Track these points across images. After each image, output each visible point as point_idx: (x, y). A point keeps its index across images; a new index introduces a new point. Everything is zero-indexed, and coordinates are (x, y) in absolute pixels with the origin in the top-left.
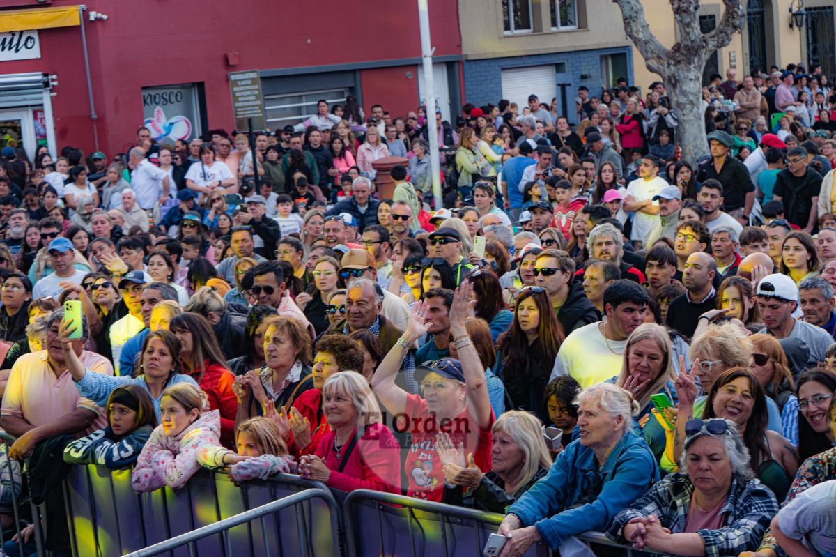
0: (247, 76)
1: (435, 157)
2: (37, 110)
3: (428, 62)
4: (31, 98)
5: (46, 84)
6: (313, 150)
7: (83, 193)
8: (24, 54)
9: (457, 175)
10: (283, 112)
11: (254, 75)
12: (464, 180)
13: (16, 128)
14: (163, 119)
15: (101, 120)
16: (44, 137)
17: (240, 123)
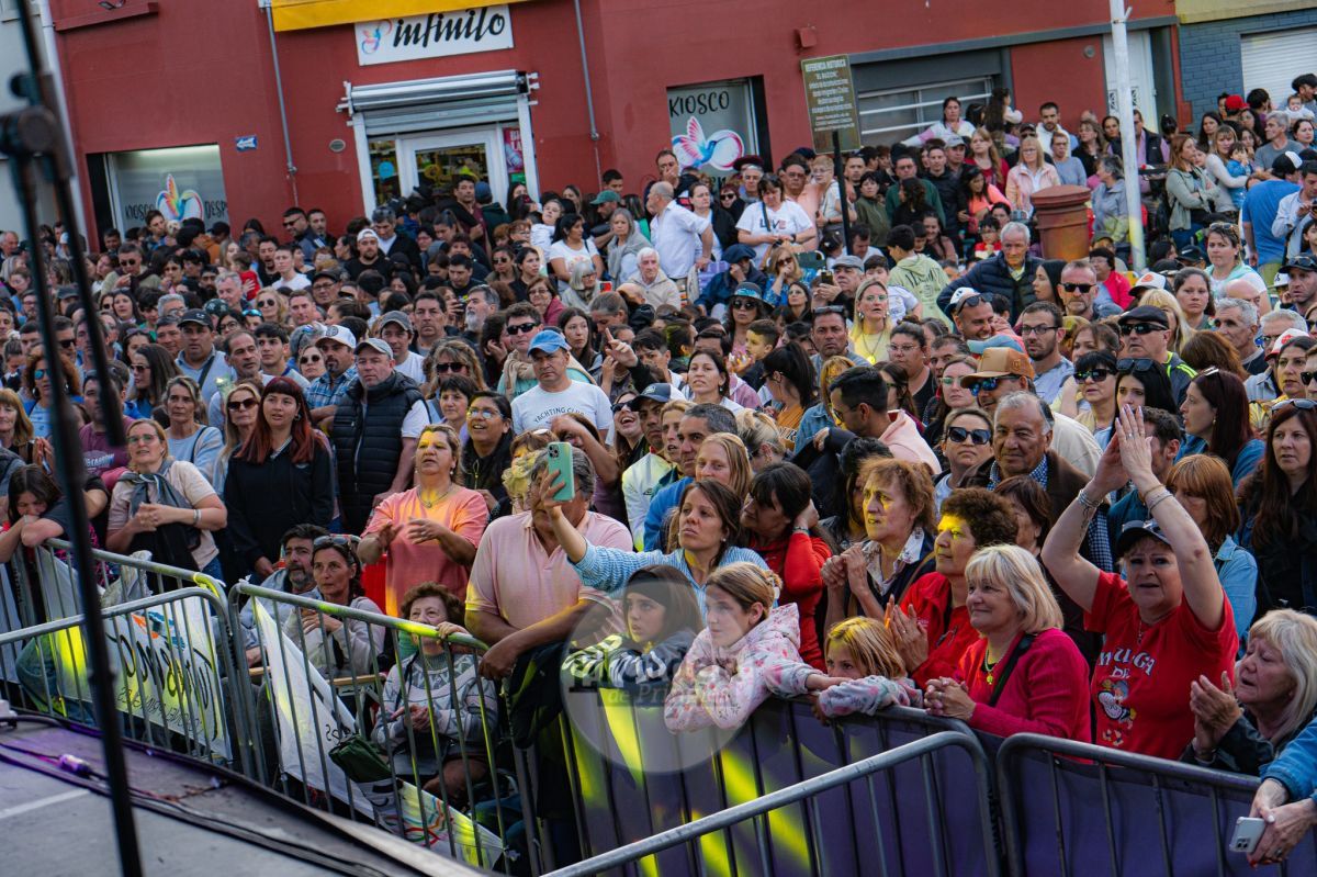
0: (830, 65)
1: (1132, 184)
2: (509, 129)
3: (1120, 32)
4: (499, 111)
5: (523, 88)
6: (933, 178)
7: (578, 257)
8: (490, 43)
9: (1168, 211)
10: (887, 119)
11: (840, 63)
12: (1180, 221)
13: (478, 156)
14: (700, 135)
15: (605, 139)
16: (520, 169)
17: (820, 139)
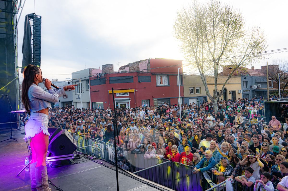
0: (156, 99)
1: (180, 111)
2: (128, 103)
3: (180, 98)
4: (127, 101)
5: (129, 99)
6: (164, 109)
7: (134, 114)
8: (127, 95)
9: (183, 113)
10: (160, 104)
11: (157, 99)
12: (184, 114)
13: (125, 105)
14: (144, 104)
15: (136, 104)
16: (129, 106)
17: (154, 105)
